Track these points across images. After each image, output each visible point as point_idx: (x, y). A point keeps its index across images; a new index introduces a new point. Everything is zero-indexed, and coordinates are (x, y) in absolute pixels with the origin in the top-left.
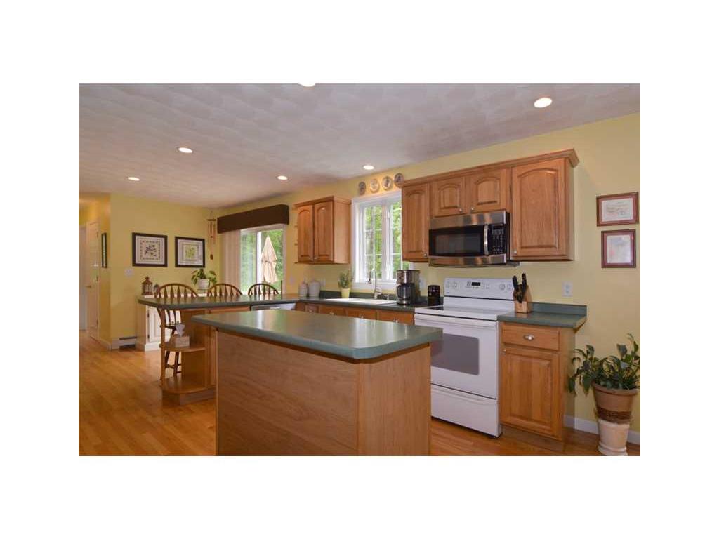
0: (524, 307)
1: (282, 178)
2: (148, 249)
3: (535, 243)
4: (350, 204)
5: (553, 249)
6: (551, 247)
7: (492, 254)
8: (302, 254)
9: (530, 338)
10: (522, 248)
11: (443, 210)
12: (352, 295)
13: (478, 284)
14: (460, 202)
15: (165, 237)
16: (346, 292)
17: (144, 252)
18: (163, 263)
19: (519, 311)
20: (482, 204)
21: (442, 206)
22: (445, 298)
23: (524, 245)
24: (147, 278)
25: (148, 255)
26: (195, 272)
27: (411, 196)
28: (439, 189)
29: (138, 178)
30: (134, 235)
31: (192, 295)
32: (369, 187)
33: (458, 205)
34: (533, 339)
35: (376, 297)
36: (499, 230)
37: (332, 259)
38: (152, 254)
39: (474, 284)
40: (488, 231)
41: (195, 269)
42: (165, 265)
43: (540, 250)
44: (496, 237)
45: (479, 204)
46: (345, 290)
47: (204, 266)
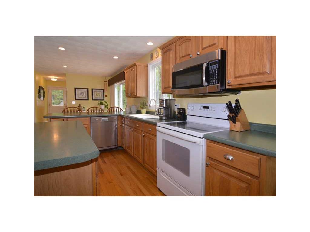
0: (238, 126)
1: (116, 57)
2: (81, 93)
3: (247, 72)
4: (147, 66)
5: (266, 76)
6: (263, 73)
7: (210, 85)
8: (127, 93)
9: (231, 158)
10: (235, 77)
11: (182, 59)
12: (147, 113)
13: (207, 108)
14: (191, 51)
15: (88, 89)
16: (144, 111)
17: (79, 95)
18: (87, 99)
19: (233, 129)
20: (205, 48)
21: (181, 56)
22: (188, 116)
23: (237, 74)
24: (80, 105)
25: (81, 96)
26: (99, 102)
27: (166, 54)
28: (179, 45)
29: (66, 66)
30: (75, 88)
31: (80, 112)
32: (155, 56)
33: (190, 54)
34: (232, 159)
35: (156, 114)
36: (215, 66)
37: (136, 95)
38: (82, 95)
39: (205, 107)
40: (206, 67)
41: (98, 101)
42: (88, 100)
43: (253, 77)
44: (212, 71)
45: (203, 49)
46: (143, 110)
47: (104, 100)
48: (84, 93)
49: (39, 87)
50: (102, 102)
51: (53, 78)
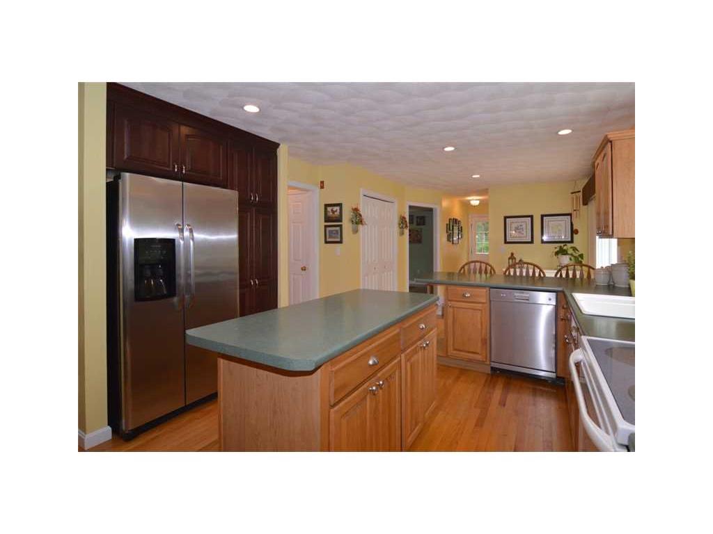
2: (517, 228)
15: (532, 217)
17: (513, 231)
24: (512, 254)
25: (517, 234)
26: (556, 248)
30: (506, 218)
37: (611, 233)
38: (520, 233)
41: (555, 245)
42: (531, 242)
47: (572, 241)
48: (524, 226)
49: (450, 219)
50: (565, 248)
51: (473, 200)
